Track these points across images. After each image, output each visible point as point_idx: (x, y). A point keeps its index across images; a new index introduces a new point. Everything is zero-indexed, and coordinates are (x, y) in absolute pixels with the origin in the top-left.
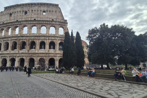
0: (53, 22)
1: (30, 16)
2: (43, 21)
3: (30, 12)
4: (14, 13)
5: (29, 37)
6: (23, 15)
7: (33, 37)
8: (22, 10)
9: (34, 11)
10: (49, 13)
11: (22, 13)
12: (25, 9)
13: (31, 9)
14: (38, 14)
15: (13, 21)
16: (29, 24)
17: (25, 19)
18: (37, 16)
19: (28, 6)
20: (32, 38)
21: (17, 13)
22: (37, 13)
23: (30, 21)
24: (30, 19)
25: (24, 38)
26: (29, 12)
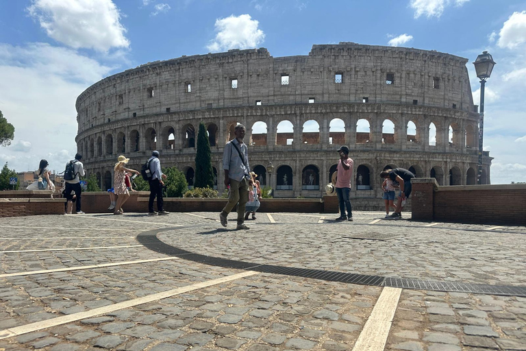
0: (457, 114)
1: (404, 88)
2: (439, 109)
3: (404, 76)
4: (353, 72)
5: (408, 155)
6: (382, 82)
7: (418, 156)
8: (379, 68)
9: (412, 75)
10: (446, 83)
11: (379, 75)
12: (389, 65)
13: (404, 69)
14: (422, 86)
15: (352, 99)
16: (402, 114)
17: (389, 97)
18: (420, 91)
19: (397, 56)
20: (417, 158)
21: (364, 73)
22: (420, 83)
23: (407, 105)
24: (404, 100)
25: (397, 157)
26: (399, 75)
